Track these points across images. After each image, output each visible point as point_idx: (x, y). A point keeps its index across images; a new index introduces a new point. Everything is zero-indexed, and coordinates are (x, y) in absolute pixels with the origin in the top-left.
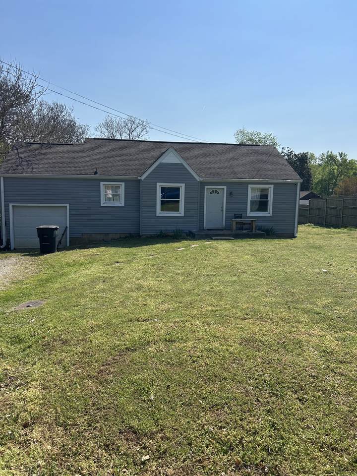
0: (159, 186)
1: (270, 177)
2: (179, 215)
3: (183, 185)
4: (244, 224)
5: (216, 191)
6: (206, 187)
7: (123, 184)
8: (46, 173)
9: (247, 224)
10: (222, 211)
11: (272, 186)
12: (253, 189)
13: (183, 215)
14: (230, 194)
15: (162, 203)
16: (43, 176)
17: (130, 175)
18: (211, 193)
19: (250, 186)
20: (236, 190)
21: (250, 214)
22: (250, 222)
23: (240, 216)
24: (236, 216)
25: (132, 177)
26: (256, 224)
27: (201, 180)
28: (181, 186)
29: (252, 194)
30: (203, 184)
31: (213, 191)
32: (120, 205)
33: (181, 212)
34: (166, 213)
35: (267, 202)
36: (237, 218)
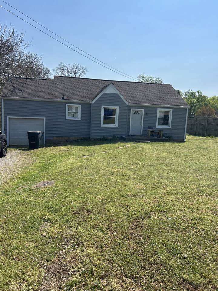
0: (103, 107)
1: (170, 104)
2: (115, 126)
3: (118, 107)
4: (155, 133)
5: (138, 112)
6: (131, 109)
7: (80, 105)
8: (31, 97)
9: (157, 133)
10: (141, 124)
11: (172, 110)
12: (160, 111)
13: (117, 126)
14: (146, 114)
15: (105, 118)
16: (29, 99)
17: (85, 100)
18: (134, 113)
19: (158, 109)
20: (150, 112)
21: (157, 126)
22: (159, 131)
23: (152, 128)
24: (150, 128)
25: (86, 101)
26: (163, 133)
27: (129, 104)
28: (117, 108)
29: (159, 114)
30: (130, 107)
31: (136, 112)
32: (78, 119)
33: (116, 125)
34: (107, 125)
35: (168, 119)
36: (150, 129)
